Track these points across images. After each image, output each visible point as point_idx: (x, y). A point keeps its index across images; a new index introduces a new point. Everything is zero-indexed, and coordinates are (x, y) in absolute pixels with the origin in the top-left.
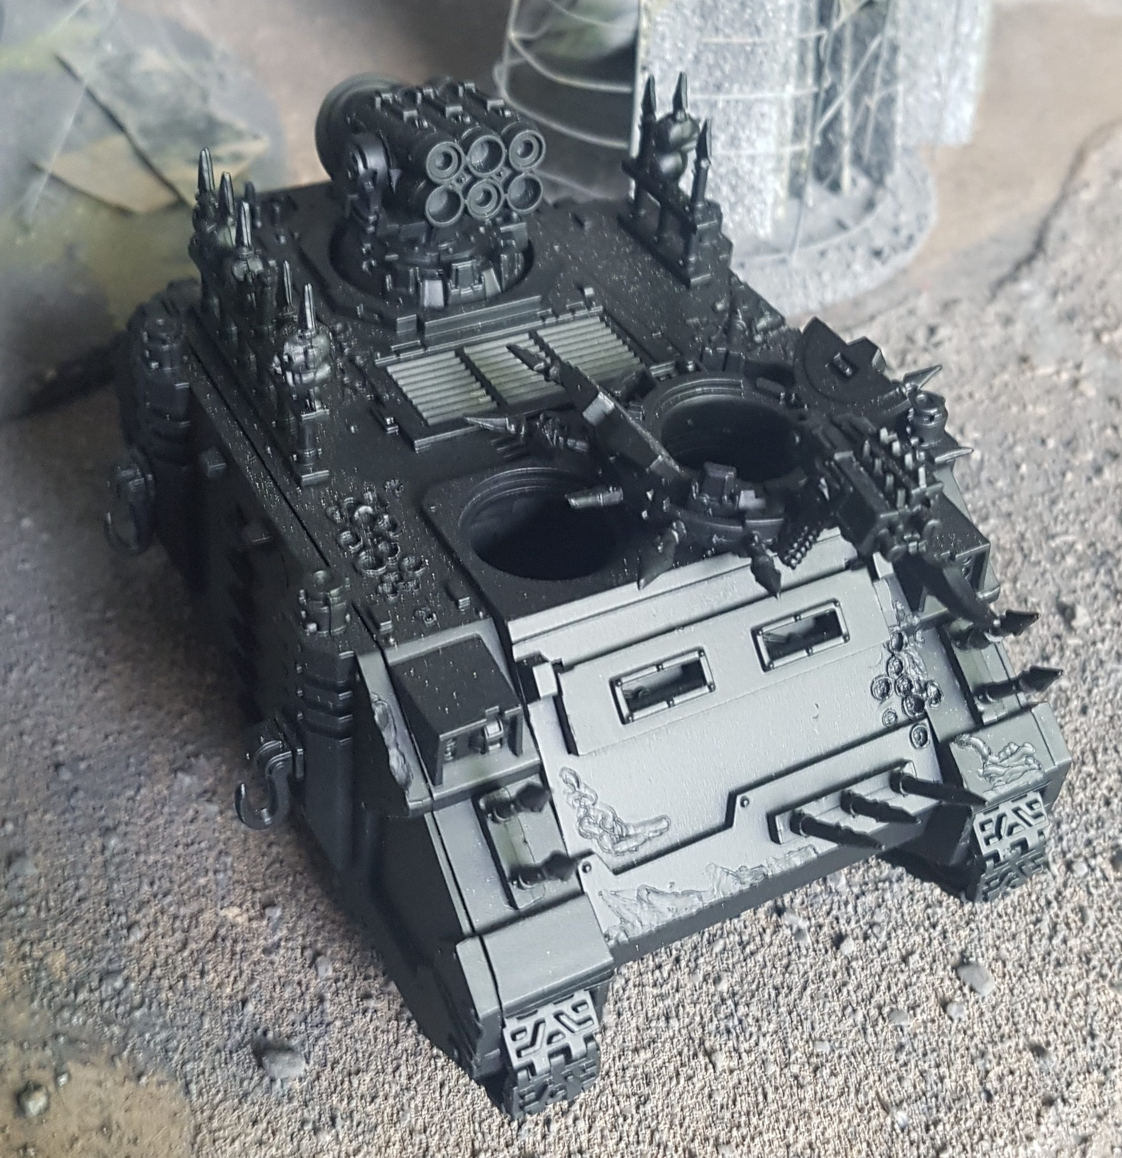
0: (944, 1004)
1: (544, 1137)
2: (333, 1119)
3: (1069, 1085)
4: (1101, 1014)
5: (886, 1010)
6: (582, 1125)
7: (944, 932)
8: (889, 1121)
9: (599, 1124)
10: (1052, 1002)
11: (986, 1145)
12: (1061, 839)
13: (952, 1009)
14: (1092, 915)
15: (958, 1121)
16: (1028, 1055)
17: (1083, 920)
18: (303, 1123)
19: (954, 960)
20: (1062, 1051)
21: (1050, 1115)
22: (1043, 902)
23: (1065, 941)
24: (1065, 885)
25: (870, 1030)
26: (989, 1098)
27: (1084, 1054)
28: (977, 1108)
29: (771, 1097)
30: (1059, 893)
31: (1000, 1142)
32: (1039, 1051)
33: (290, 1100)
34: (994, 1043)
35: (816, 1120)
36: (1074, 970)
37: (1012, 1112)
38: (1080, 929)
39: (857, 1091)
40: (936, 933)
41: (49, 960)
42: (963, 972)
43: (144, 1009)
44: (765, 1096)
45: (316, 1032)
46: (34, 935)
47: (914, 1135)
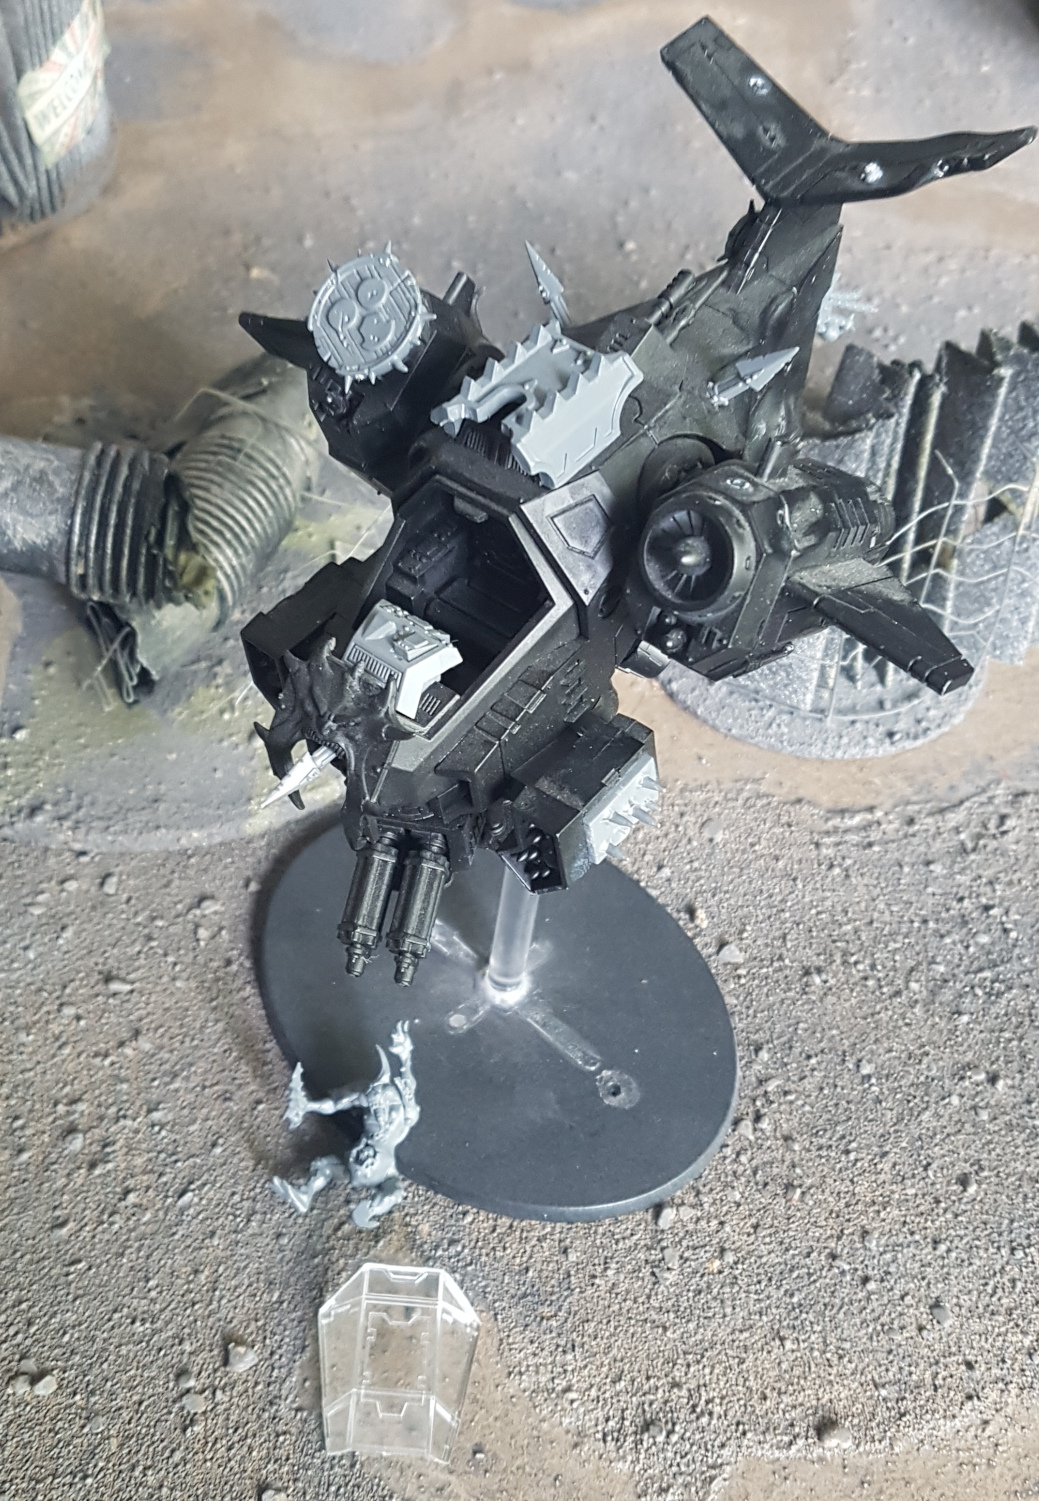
0: (921, 1329)
1: (686, 1374)
2: (573, 1346)
3: (983, 1388)
4: (1011, 1349)
5: (886, 1327)
6: (707, 1370)
7: (929, 1283)
8: (876, 1394)
9: (716, 1371)
10: (983, 1337)
11: (928, 1417)
12: (1011, 1232)
13: (925, 1333)
14: (1019, 1285)
15: (915, 1400)
16: (963, 1367)
17: (1014, 1287)
18: (558, 1346)
19: (931, 1302)
20: (983, 1368)
21: (969, 1405)
22: (991, 1272)
23: (999, 1300)
24: (1007, 1263)
25: (875, 1338)
26: (936, 1390)
27: (996, 1371)
28: (928, 1394)
29: (813, 1369)
30: (1003, 1268)
31: (937, 1416)
32: (970, 1366)
33: (551, 1332)
34: (945, 1357)
35: (836, 1387)
36: (1001, 1319)
37: (947, 1400)
38: (1010, 1293)
39: (862, 1374)
40: (924, 1283)
41: (420, 1228)
42: (936, 1311)
43: (473, 1267)
44: (810, 1368)
45: (566, 1293)
46: (412, 1211)
47: (889, 1405)
